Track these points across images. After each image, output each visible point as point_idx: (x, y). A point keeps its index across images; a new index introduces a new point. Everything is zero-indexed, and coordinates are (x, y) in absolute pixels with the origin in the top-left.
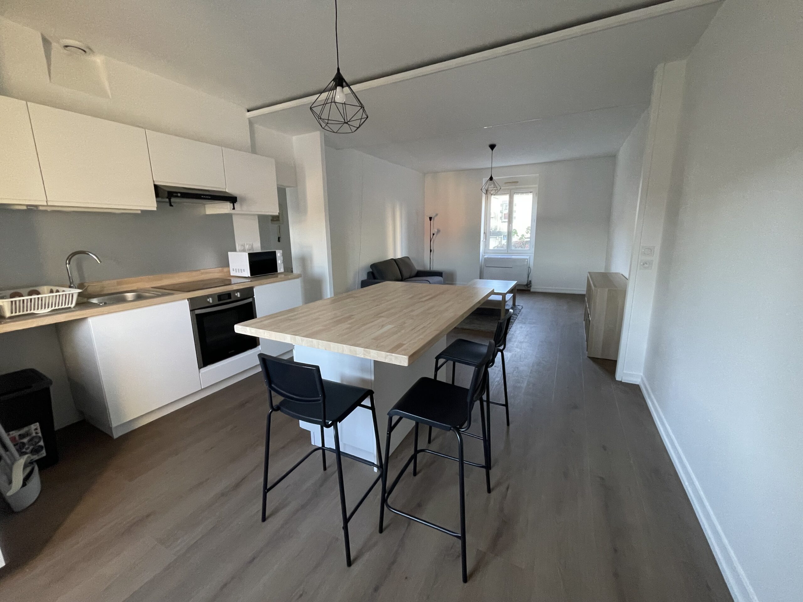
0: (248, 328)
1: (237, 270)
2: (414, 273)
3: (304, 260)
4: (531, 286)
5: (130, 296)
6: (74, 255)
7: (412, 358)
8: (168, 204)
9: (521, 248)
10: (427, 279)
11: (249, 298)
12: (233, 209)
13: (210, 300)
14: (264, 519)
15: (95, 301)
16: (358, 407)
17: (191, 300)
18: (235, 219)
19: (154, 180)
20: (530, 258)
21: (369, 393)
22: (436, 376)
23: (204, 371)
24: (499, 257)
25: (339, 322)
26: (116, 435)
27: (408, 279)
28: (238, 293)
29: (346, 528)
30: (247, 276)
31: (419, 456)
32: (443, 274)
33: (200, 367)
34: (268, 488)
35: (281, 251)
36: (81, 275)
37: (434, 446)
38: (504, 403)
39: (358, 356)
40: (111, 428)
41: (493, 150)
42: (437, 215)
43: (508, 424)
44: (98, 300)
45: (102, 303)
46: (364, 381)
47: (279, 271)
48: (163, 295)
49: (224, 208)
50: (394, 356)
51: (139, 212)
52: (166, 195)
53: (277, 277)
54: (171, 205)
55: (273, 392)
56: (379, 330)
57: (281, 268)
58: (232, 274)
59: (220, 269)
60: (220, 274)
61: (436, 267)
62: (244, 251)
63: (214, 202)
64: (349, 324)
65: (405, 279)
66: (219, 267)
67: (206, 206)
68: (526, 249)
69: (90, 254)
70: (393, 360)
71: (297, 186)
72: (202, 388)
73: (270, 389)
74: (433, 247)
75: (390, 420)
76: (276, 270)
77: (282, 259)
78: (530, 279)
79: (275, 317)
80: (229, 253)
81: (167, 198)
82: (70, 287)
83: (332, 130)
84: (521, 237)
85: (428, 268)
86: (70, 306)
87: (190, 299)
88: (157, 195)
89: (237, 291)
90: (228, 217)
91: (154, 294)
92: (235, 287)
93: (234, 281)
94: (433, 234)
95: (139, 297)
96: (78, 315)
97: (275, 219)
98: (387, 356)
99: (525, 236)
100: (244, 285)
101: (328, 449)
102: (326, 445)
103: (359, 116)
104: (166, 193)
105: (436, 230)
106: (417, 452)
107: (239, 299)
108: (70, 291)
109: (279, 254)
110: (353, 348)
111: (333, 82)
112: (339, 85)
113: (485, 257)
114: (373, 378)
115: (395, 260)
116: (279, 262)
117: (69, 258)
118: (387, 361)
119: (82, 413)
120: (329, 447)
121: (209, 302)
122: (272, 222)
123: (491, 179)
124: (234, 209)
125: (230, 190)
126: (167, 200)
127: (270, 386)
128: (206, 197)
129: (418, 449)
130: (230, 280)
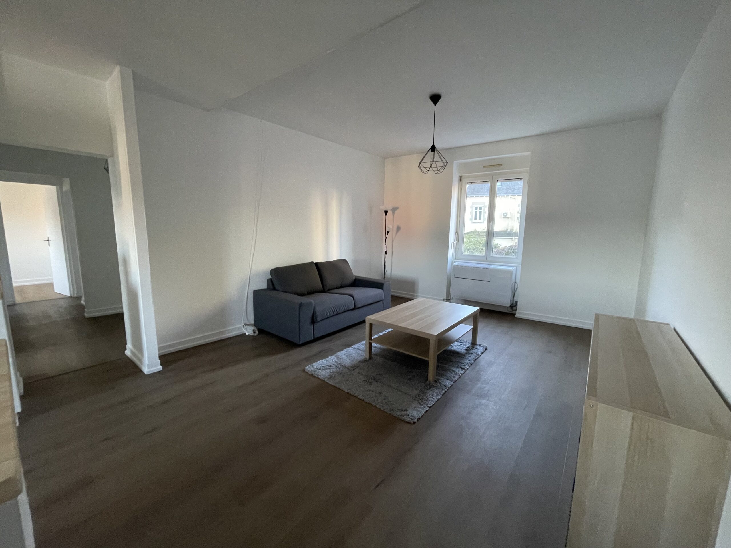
2: (350, 281)
4: (516, 310)
20: (515, 270)
24: (473, 265)
78: (516, 299)
94: (388, 232)
105: (395, 228)
113: (454, 264)
115: (318, 264)
123: (433, 149)
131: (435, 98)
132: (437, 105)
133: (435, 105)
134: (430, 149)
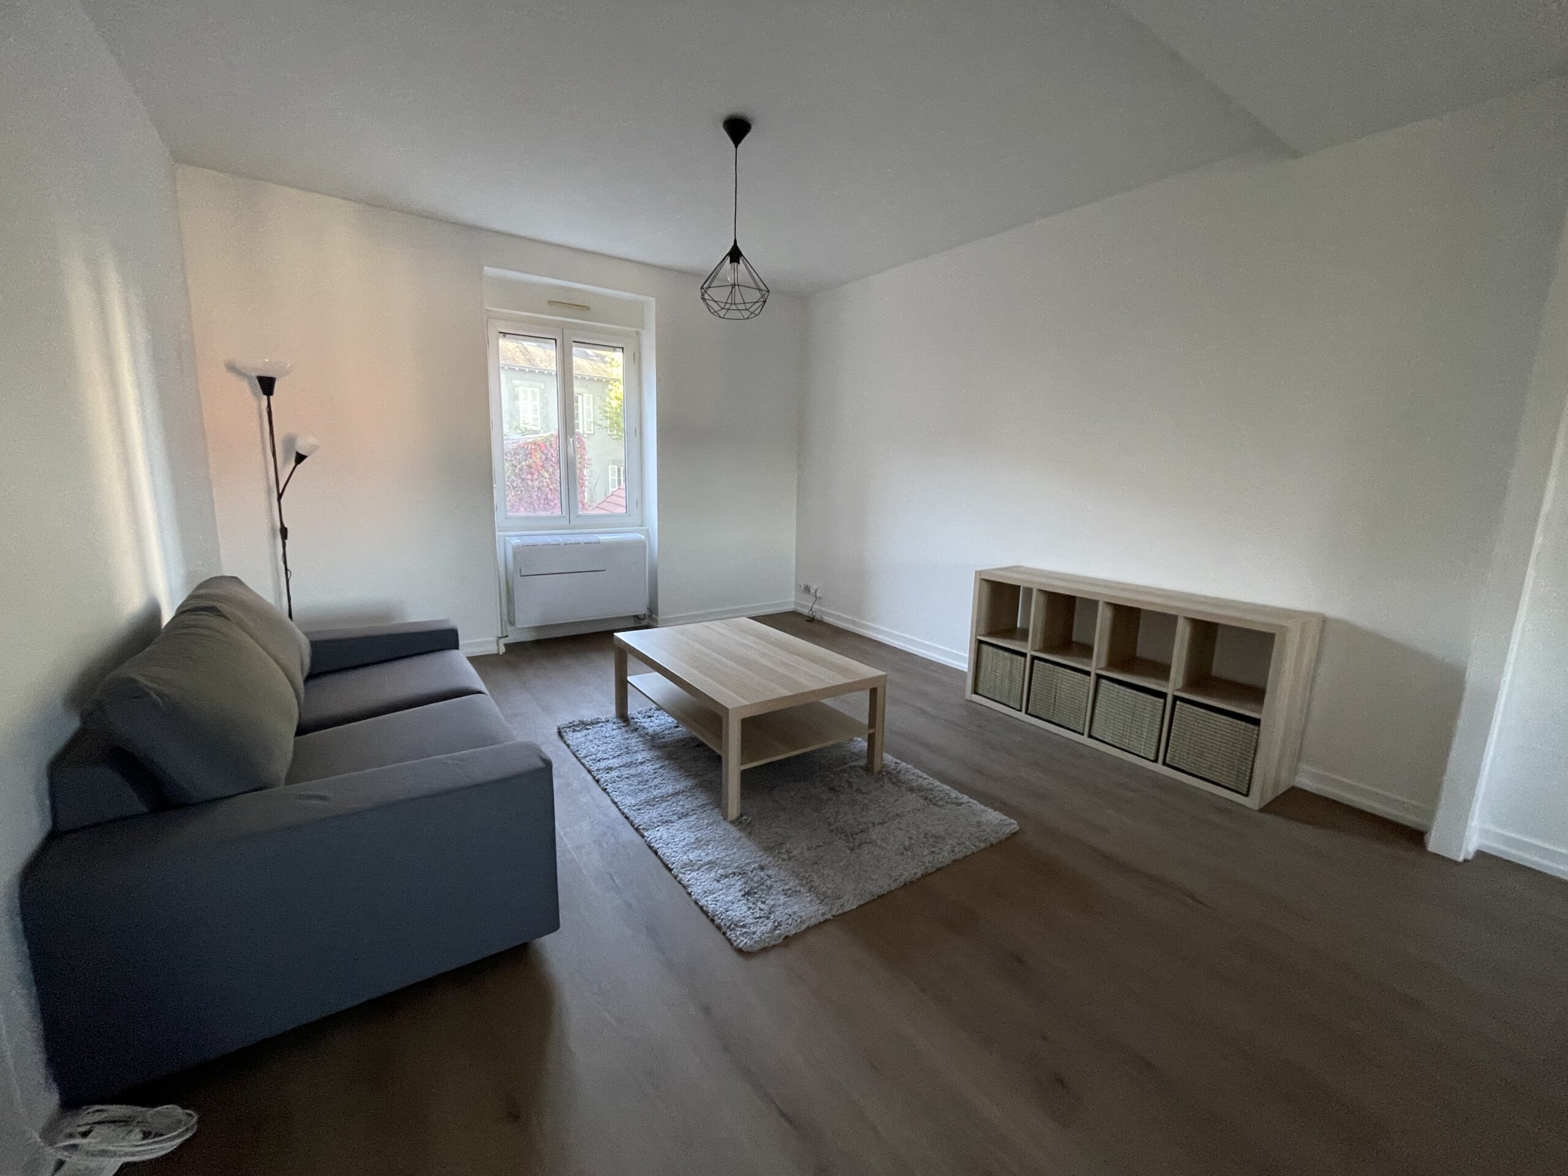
94: (300, 459)
131: (737, 128)
132: (740, 146)
133: (736, 147)
134: (727, 255)
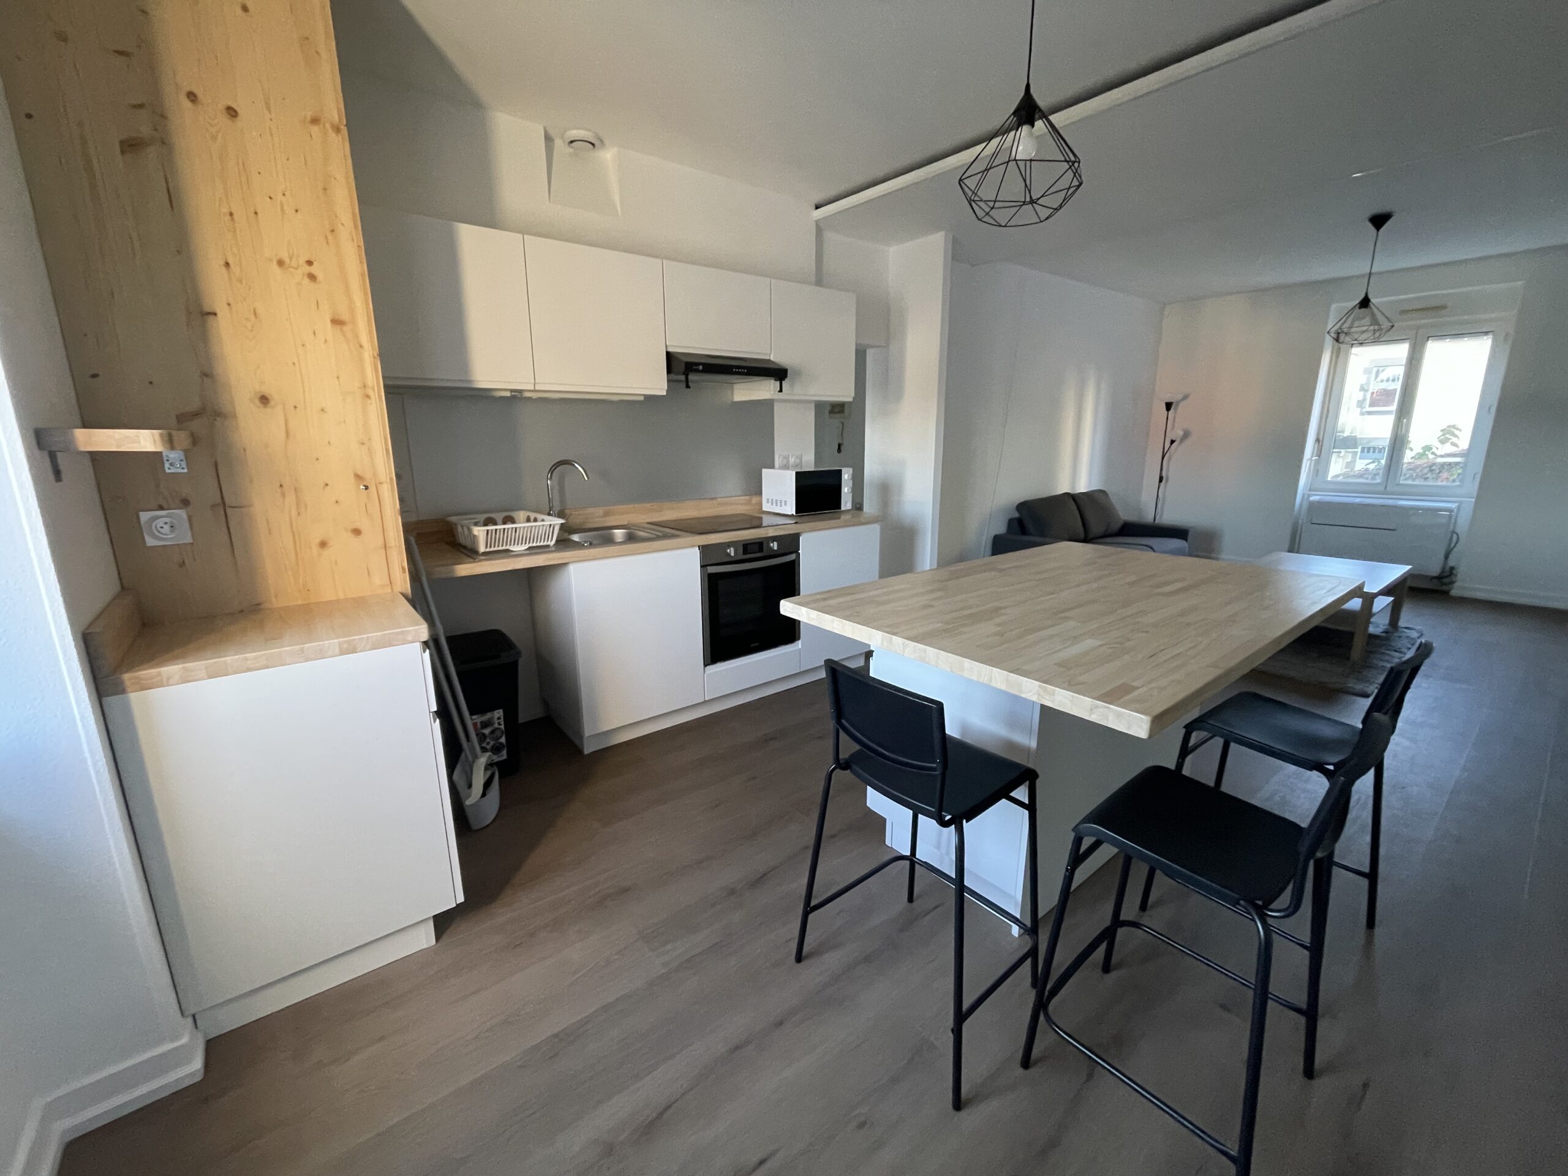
0: (804, 610)
1: (774, 502)
2: (1116, 526)
3: (887, 490)
4: (1452, 583)
5: (619, 534)
6: (559, 466)
7: (1159, 721)
8: (684, 384)
9: (1422, 480)
10: (1147, 544)
11: (791, 553)
12: (779, 392)
13: (731, 551)
14: (799, 958)
15: (576, 538)
16: (1004, 800)
17: (705, 550)
18: (777, 408)
19: (667, 344)
20: (1459, 508)
21: (1028, 776)
22: (1180, 765)
23: (711, 671)
24: (1358, 500)
25: (976, 618)
26: (587, 751)
27: (1097, 540)
28: (775, 543)
29: (957, 1032)
30: (790, 514)
31: (1121, 932)
32: (1190, 533)
33: (706, 664)
34: (811, 906)
35: (850, 470)
36: (562, 501)
37: (1155, 919)
38: (1367, 870)
39: (1023, 696)
40: (581, 736)
41: (1382, 230)
42: (1185, 397)
43: (1371, 923)
44: (580, 538)
45: (586, 542)
46: (1011, 745)
47: (843, 508)
48: (666, 537)
49: (763, 390)
50: (1113, 709)
51: (642, 398)
52: (682, 368)
53: (839, 518)
54: (688, 386)
55: (842, 734)
56: (1068, 647)
57: (846, 503)
58: (764, 509)
59: (747, 497)
60: (747, 508)
61: (1169, 517)
62: (786, 467)
63: (753, 380)
64: (999, 625)
65: (1092, 539)
66: (747, 495)
67: (736, 386)
68: (1439, 483)
69: (576, 465)
70: (1110, 718)
71: (887, 346)
72: (706, 699)
73: (838, 727)
74: (1168, 470)
75: (1078, 841)
76: (838, 506)
77: (851, 485)
78: (1451, 562)
79: (849, 594)
80: (764, 470)
81: (684, 374)
82: (549, 514)
83: (997, 222)
84: (1421, 451)
85: (1148, 517)
86: (549, 543)
87: (703, 546)
88: (669, 370)
89: (774, 539)
90: (767, 405)
91: (651, 533)
92: (771, 533)
93: (767, 519)
94: (1172, 442)
95: (631, 538)
96: (559, 559)
97: (837, 410)
98: (1097, 707)
99: (1434, 450)
100: (783, 529)
101: (921, 863)
102: (919, 855)
103: (1065, 182)
104: (683, 365)
105: (1181, 433)
106: (1117, 922)
107: (775, 553)
108: (551, 521)
109: (846, 476)
110: (1014, 677)
111: (1012, 117)
112: (1025, 123)
113: (1312, 498)
114: (1033, 744)
115: (1073, 498)
116: (846, 490)
117: (552, 471)
118: (1094, 718)
119: (546, 704)
120: (924, 861)
121: (729, 555)
122: (832, 415)
123: (1365, 303)
124: (781, 391)
125: (777, 357)
126: (683, 377)
127: (839, 722)
128: (740, 370)
129: (1122, 918)
130: (761, 518)
131: (1381, 220)
133: (1375, 231)
